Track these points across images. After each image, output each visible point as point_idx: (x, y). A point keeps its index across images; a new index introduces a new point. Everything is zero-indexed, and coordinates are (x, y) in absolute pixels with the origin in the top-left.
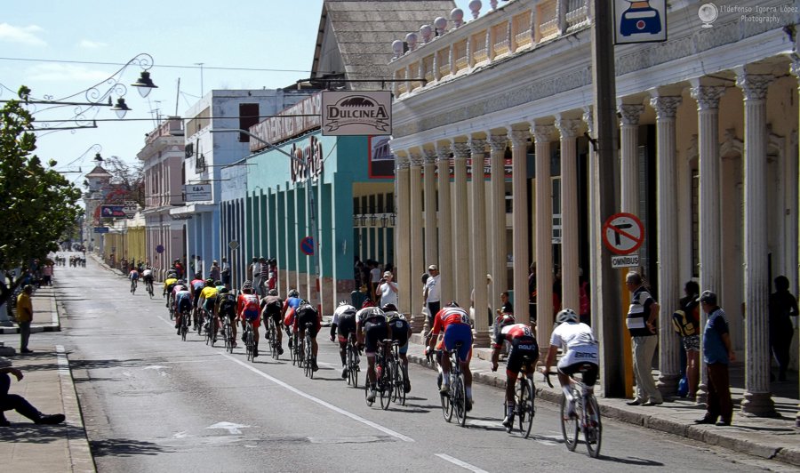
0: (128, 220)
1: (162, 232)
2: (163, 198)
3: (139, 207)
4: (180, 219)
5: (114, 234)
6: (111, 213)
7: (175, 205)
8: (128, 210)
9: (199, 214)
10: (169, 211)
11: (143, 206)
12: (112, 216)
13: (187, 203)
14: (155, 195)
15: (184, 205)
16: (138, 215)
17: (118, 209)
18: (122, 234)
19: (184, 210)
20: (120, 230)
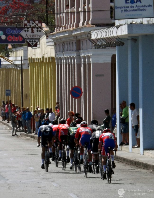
0: (29, 48)
1: (79, 66)
2: (82, 15)
3: (45, 28)
4: (105, 46)
5: (10, 69)
6: (4, 37)
7: (99, 25)
8: (29, 33)
9: (134, 40)
10: (89, 34)
11: (52, 27)
12: (7, 42)
13: (117, 23)
14: (70, 10)
15: (113, 25)
16: (44, 40)
17: (15, 32)
18: (20, 69)
19: (113, 33)
20: (19, 63)
